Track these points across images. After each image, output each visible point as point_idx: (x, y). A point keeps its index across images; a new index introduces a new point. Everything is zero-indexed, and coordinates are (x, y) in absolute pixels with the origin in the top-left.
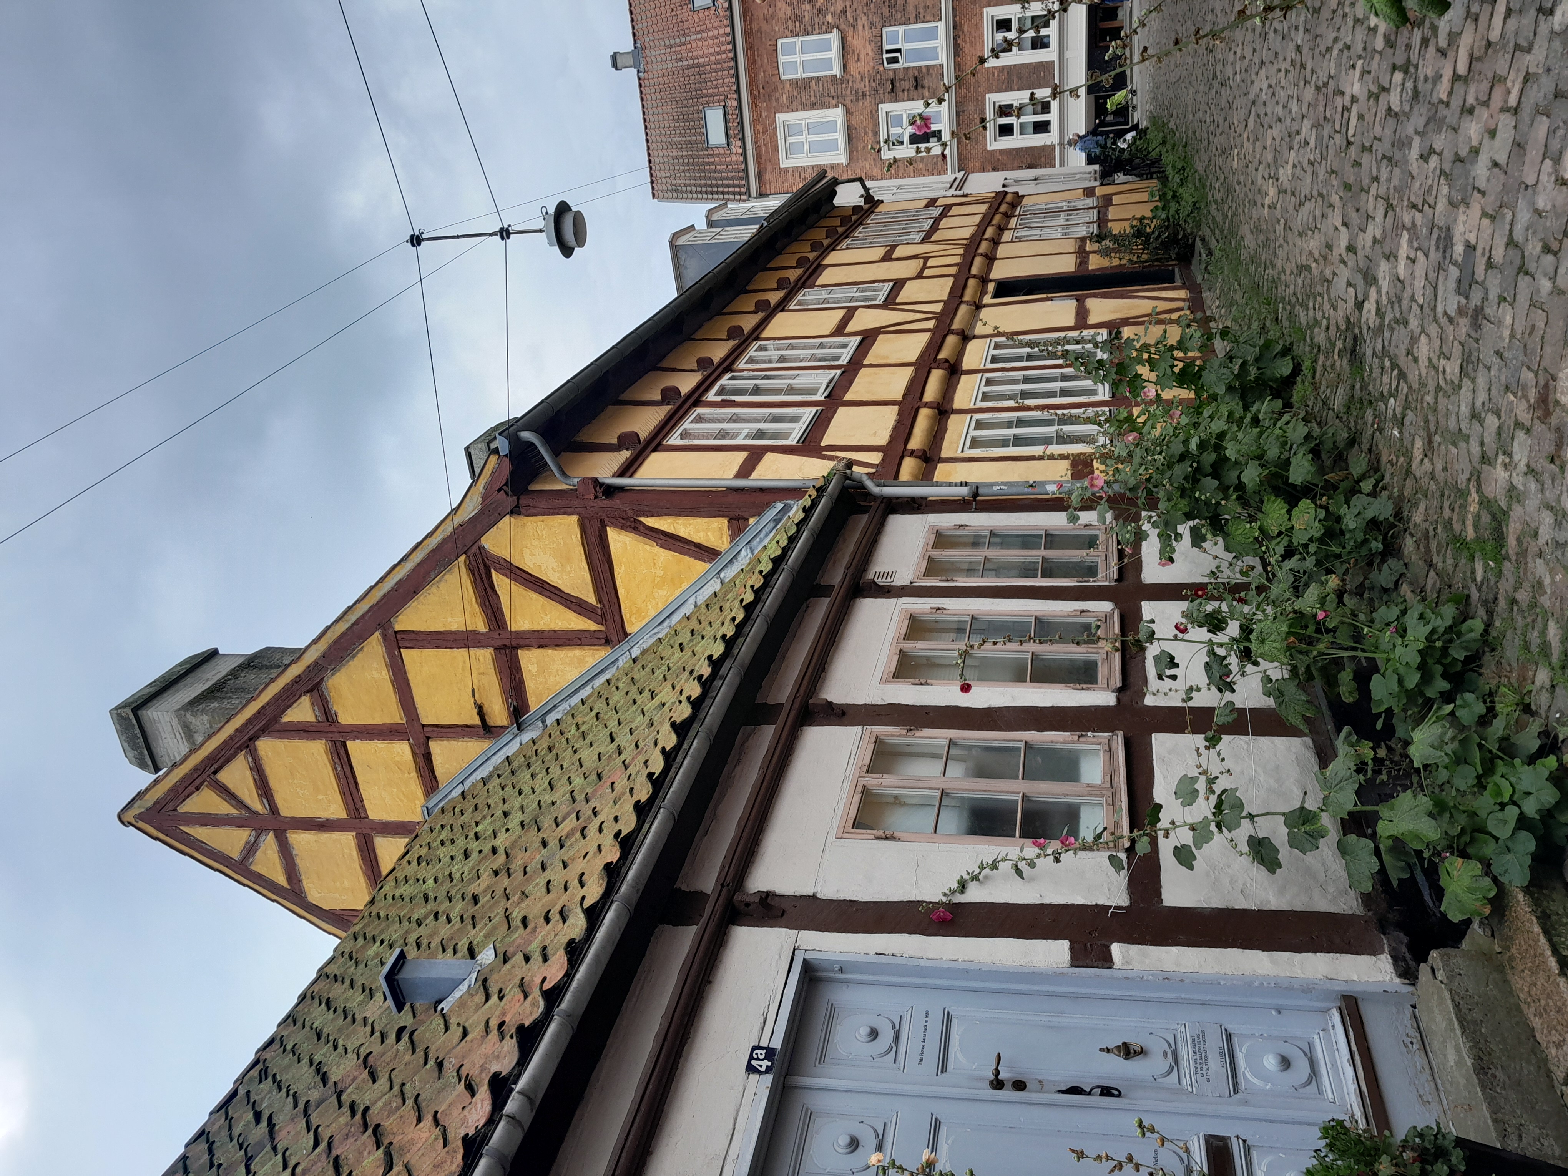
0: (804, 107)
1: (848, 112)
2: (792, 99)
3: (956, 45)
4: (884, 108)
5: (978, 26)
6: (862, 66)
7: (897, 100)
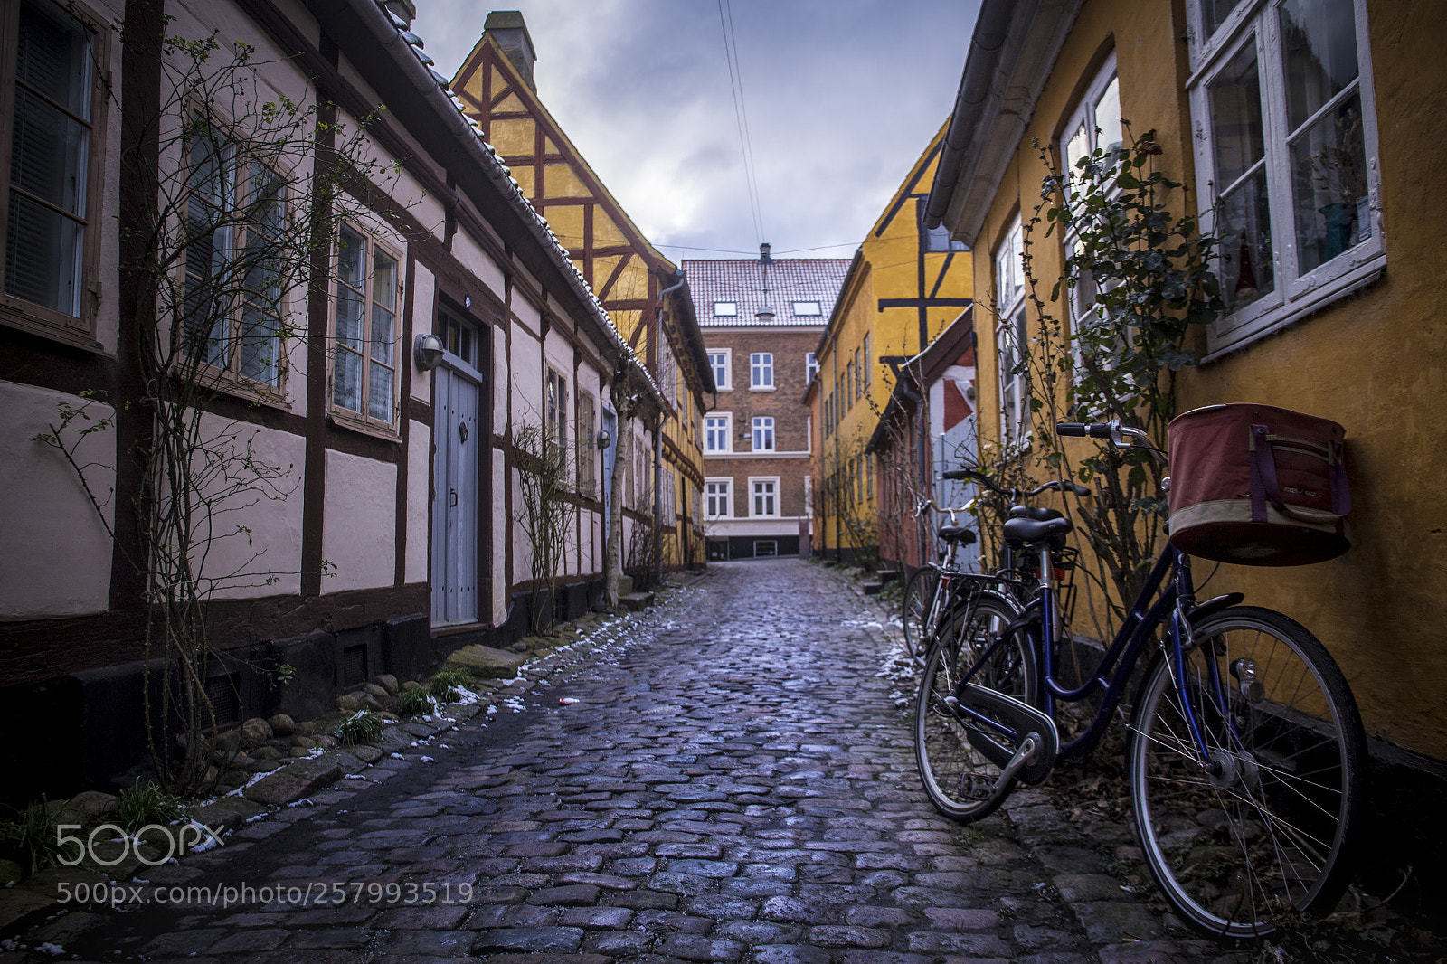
0: (733, 366)
1: (729, 393)
2: (739, 359)
3: (761, 460)
4: (729, 415)
5: (770, 473)
6: (755, 404)
7: (734, 423)
